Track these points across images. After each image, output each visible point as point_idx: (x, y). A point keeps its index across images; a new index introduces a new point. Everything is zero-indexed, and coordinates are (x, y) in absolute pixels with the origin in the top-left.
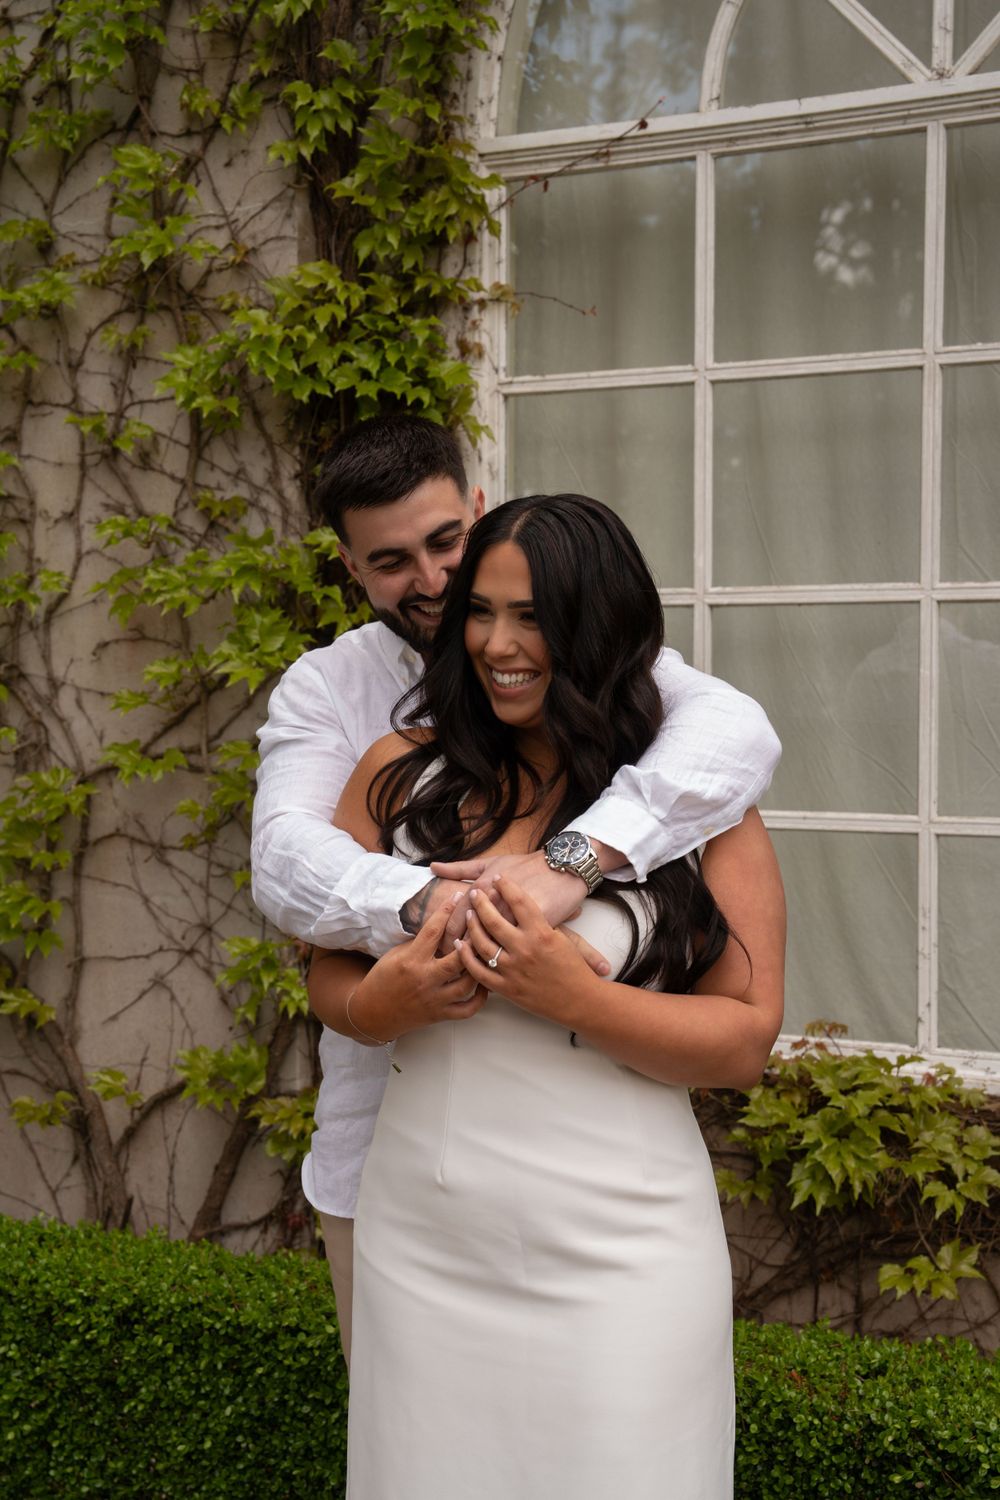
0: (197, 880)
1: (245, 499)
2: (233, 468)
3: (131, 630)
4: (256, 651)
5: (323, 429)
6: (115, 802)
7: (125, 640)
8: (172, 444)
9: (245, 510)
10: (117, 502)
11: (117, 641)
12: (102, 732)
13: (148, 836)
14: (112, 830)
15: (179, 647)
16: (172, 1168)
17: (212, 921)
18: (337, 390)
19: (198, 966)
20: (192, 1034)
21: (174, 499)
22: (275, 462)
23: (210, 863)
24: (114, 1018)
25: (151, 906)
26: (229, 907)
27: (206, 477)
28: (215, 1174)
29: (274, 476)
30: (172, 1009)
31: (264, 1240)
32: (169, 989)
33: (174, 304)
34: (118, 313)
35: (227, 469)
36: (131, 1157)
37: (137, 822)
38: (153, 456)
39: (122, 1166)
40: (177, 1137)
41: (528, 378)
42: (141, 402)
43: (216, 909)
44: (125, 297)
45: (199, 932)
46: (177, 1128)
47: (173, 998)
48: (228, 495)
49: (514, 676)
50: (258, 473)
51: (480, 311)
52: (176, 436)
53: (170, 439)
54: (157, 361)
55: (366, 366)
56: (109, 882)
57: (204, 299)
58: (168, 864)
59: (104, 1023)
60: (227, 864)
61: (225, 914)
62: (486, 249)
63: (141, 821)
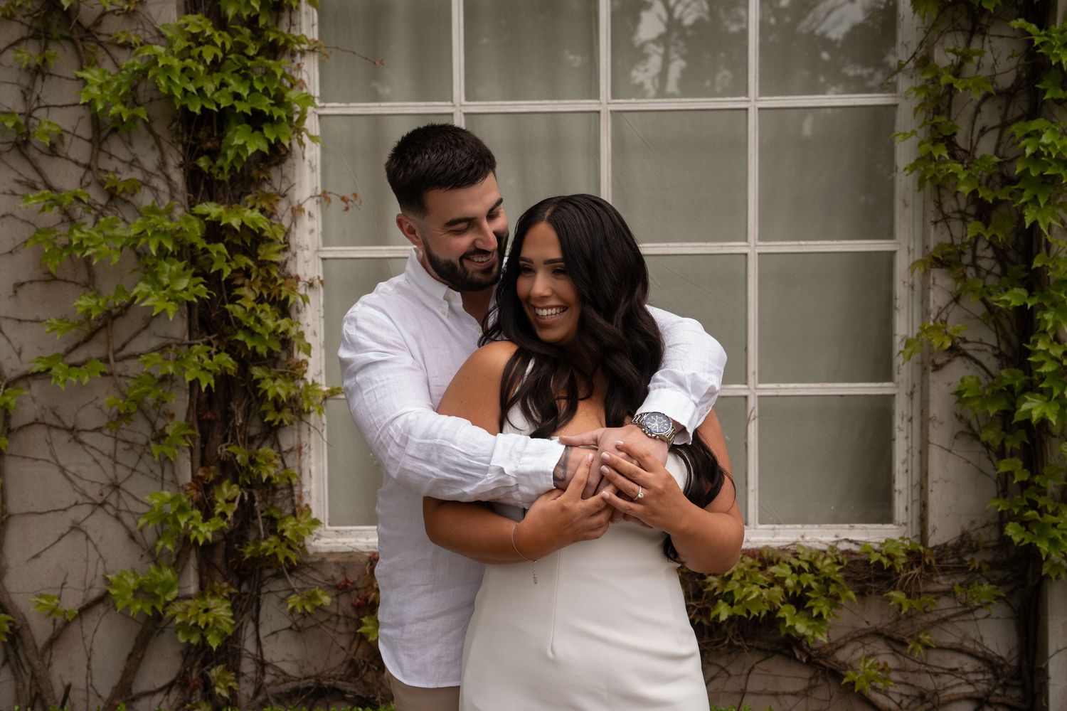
0: (106, 452)
1: (139, 181)
2: (129, 158)
3: (45, 274)
4: (168, 289)
5: (202, 133)
6: (34, 400)
7: (39, 281)
8: (75, 139)
9: (140, 187)
10: (28, 179)
11: (31, 282)
12: (20, 349)
13: (63, 423)
14: (32, 420)
15: (86, 285)
16: (89, 659)
17: (119, 481)
18: (222, 106)
19: (109, 514)
20: (104, 563)
21: (79, 179)
22: (163, 155)
23: (116, 439)
24: (37, 556)
25: (67, 472)
26: (134, 470)
27: (104, 163)
28: (128, 659)
29: (163, 165)
30: (87, 546)
31: (168, 700)
32: (85, 532)
33: (76, 36)
34: (22, 39)
35: (122, 158)
36: (53, 655)
37: (54, 413)
38: (59, 146)
39: (47, 662)
40: (93, 636)
41: (335, 104)
42: (47, 106)
43: (122, 473)
44: (30, 27)
45: (109, 490)
46: (93, 630)
47: (88, 538)
48: (124, 177)
49: (550, 310)
50: (150, 161)
51: (301, 57)
52: (78, 132)
53: (74, 135)
54: (59, 77)
55: (238, 91)
56: (29, 458)
57: (99, 34)
58: (81, 443)
59: (27, 561)
60: (130, 439)
61: (131, 475)
62: (304, 16)
63: (57, 413)
